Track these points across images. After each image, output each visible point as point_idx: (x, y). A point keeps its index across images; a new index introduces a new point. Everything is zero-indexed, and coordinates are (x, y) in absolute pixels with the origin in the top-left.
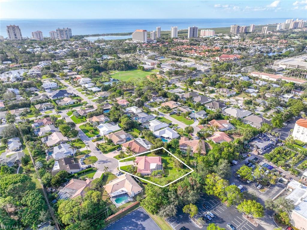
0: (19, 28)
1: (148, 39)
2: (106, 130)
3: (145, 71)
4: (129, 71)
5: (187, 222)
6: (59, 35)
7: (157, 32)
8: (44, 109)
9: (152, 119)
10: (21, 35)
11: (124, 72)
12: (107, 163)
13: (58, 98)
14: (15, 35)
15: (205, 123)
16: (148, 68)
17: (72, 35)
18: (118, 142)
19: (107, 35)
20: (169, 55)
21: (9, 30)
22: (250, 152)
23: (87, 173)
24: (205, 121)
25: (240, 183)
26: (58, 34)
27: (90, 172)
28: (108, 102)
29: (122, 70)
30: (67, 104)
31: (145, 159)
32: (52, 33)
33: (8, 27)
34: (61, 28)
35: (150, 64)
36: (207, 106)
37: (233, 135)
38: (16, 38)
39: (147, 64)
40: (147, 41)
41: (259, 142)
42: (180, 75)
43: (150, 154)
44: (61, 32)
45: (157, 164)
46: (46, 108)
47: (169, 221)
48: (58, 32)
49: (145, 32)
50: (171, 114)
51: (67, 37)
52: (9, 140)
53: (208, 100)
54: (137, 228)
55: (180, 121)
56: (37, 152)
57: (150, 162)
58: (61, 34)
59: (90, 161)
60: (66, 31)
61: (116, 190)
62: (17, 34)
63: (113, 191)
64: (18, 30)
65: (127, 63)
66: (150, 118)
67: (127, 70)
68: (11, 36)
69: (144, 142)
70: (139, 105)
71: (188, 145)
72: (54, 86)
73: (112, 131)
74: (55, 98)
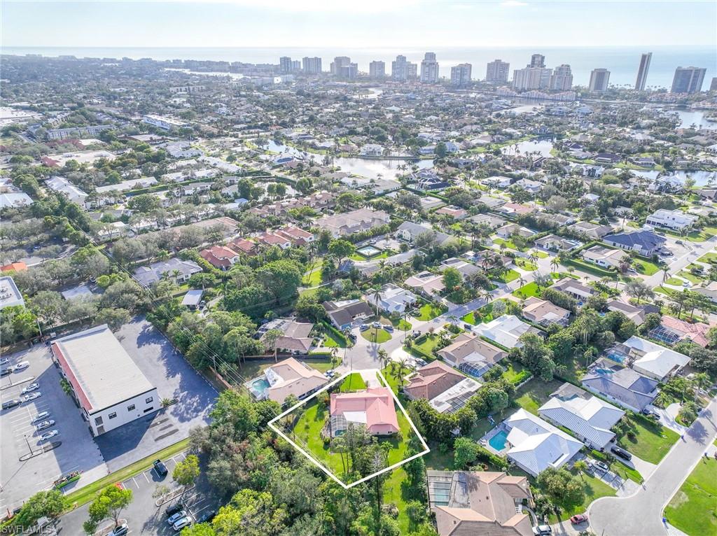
2: (488, 328)
8: (547, 247)
12: (372, 355)
13: (614, 245)
18: (444, 354)
27: (338, 341)
30: (594, 261)
46: (550, 246)
57: (368, 409)
61: (278, 373)
69: (461, 394)
70: (701, 362)
71: (474, 492)
72: (677, 225)
73: (495, 337)
74: (609, 242)
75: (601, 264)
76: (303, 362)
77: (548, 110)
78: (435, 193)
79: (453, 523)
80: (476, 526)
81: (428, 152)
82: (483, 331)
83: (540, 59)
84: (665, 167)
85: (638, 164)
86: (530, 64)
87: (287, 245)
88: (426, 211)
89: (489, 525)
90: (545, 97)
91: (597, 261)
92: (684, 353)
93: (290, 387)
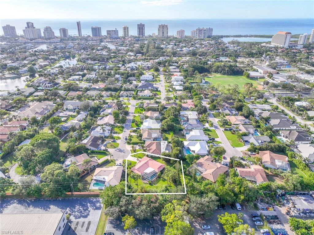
0: (168, 27)
1: (291, 43)
2: (146, 125)
3: (250, 79)
4: (232, 76)
5: (122, 232)
6: (197, 35)
7: (311, 36)
8: (125, 96)
9: (199, 128)
10: (167, 33)
11: (226, 76)
12: (121, 152)
13: (142, 89)
14: (163, 33)
15: (255, 151)
16: (255, 76)
17: (213, 35)
18: (145, 139)
19: (250, 36)
20: (303, 64)
21: (160, 29)
22: (277, 205)
23: (99, 154)
24: (256, 149)
25: (219, 231)
26: (197, 33)
27: (103, 154)
28: (176, 102)
29: (224, 74)
30: (144, 96)
31: (148, 161)
32: (193, 33)
33: (159, 26)
34: (201, 28)
35: (262, 72)
36: (281, 133)
37: (278, 177)
38: (163, 35)
39: (259, 71)
40: (288, 46)
41: (305, 200)
42: (289, 90)
43: (159, 160)
44: (200, 31)
45: (154, 170)
46: (126, 95)
47: (110, 222)
48: (198, 32)
49: (288, 35)
50: (226, 130)
51: (205, 37)
52: (81, 112)
53: (290, 127)
54: (84, 211)
55: (228, 139)
56: (85, 125)
57: (149, 166)
58: (199, 33)
59: (111, 146)
60: (205, 30)
61: (101, 176)
62: (165, 32)
63: (97, 175)
64: (166, 29)
65: (234, 67)
66: (197, 127)
67: (230, 75)
68: (160, 34)
69: (166, 146)
70: (200, 111)
71: (204, 166)
72: (150, 79)
73: (151, 127)
74: (140, 89)
75: (146, 96)
76: (104, 167)
77: (56, 47)
78: (57, 88)
79: (210, 175)
80: (215, 172)
81: (24, 72)
82: (146, 127)
83: (31, 24)
84: (123, 62)
85: (115, 63)
86: (27, 26)
87: (18, 130)
88: (64, 96)
89: (217, 170)
90: (46, 42)
91: (144, 95)
92: (194, 111)
93: (115, 176)
